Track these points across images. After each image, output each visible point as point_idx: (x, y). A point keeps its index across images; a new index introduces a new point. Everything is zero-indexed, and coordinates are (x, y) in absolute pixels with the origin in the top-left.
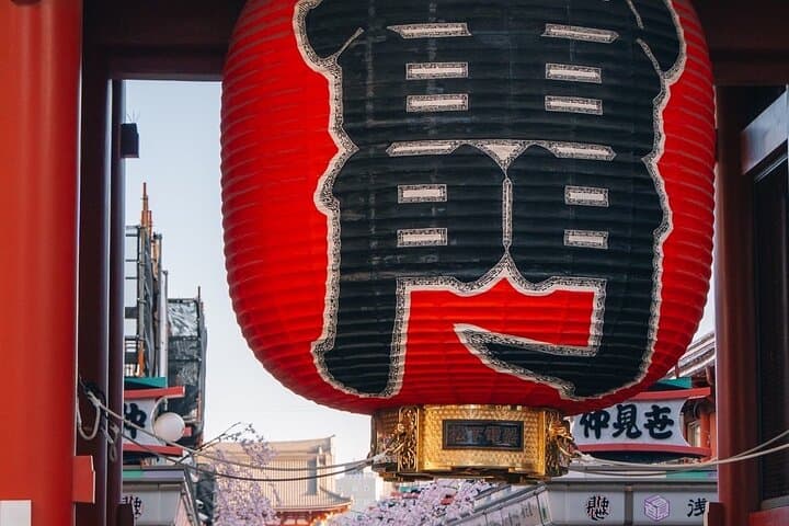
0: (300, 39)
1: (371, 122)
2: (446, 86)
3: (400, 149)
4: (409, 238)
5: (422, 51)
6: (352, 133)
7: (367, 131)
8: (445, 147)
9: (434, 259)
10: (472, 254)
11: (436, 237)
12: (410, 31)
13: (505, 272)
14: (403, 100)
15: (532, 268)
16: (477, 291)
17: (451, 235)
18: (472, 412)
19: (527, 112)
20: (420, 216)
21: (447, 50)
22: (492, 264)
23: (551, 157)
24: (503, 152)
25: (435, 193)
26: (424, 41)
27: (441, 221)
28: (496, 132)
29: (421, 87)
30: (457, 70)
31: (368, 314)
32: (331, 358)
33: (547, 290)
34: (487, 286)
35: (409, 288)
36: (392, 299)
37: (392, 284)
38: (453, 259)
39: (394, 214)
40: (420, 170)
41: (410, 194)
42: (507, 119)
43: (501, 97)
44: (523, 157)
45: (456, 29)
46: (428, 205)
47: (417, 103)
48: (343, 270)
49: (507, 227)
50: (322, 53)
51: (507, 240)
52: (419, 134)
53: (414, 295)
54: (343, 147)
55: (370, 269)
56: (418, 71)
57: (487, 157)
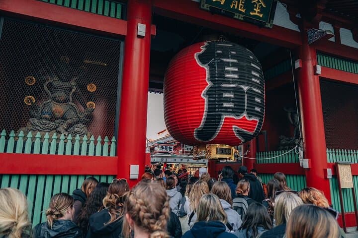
0: (197, 61)
2: (234, 72)
3: (223, 85)
4: (225, 105)
5: (228, 64)
6: (212, 81)
7: (216, 80)
8: (234, 86)
9: (231, 110)
10: (238, 110)
11: (231, 105)
12: (225, 60)
13: (245, 114)
14: (224, 74)
15: (250, 114)
16: (239, 118)
17: (235, 105)
18: (218, 146)
19: (249, 80)
20: (228, 100)
21: (234, 65)
22: (242, 113)
23: (253, 91)
24: (245, 88)
25: (232, 96)
26: (228, 62)
27: (233, 102)
28: (243, 84)
29: (228, 72)
30: (236, 69)
31: (213, 122)
33: (251, 119)
34: (241, 118)
35: (225, 117)
36: (220, 119)
37: (221, 115)
38: (235, 110)
39: (222, 99)
40: (228, 90)
41: (225, 95)
42: (246, 81)
43: (245, 76)
44: (248, 90)
45: (235, 61)
46: (230, 98)
47: (227, 75)
48: (208, 112)
49: (246, 104)
50: (204, 63)
51: (246, 108)
52: (228, 82)
53: (226, 119)
54: (210, 84)
55: (216, 112)
56: (227, 69)
57: (242, 89)
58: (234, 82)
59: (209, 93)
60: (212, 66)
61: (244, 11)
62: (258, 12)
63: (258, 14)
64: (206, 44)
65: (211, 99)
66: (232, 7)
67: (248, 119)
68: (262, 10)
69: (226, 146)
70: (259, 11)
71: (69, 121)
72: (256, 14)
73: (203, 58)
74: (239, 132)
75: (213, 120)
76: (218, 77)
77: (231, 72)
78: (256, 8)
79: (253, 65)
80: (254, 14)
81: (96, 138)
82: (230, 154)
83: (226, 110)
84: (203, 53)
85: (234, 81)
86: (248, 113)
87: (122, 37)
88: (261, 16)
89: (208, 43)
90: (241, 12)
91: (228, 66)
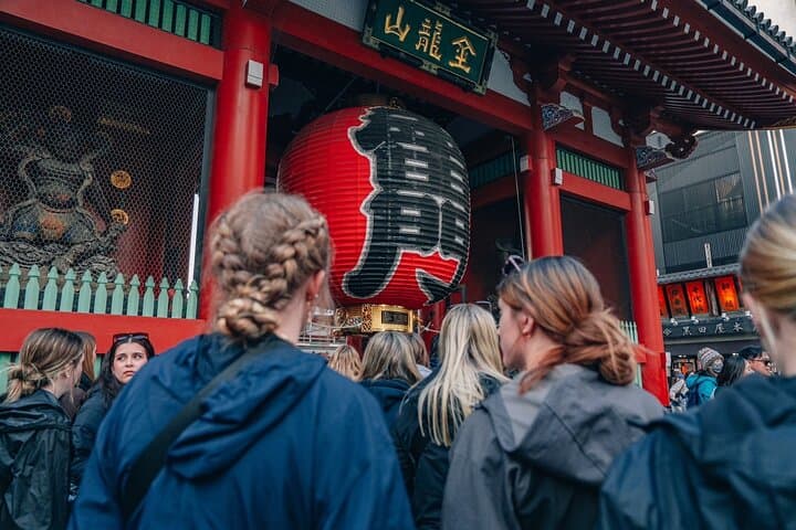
0: (353, 142)
1: (390, 180)
2: (420, 170)
3: (402, 192)
4: (405, 230)
5: (410, 154)
6: (380, 182)
7: (388, 183)
8: (420, 195)
9: (414, 239)
10: (426, 240)
11: (415, 230)
12: (405, 146)
13: (438, 249)
14: (403, 172)
15: (447, 249)
16: (428, 255)
17: (421, 230)
18: (384, 307)
19: (447, 187)
20: (409, 221)
21: (421, 157)
22: (433, 245)
23: (452, 206)
24: (440, 201)
25: (416, 213)
26: (412, 151)
27: (418, 224)
28: (436, 192)
29: (411, 169)
30: (424, 165)
31: (382, 260)
32: (352, 280)
33: (449, 258)
34: (431, 254)
35: (402, 251)
36: (394, 254)
37: (396, 248)
38: (420, 240)
39: (399, 218)
40: (410, 202)
41: (405, 211)
42: (441, 188)
43: (438, 179)
44: (445, 204)
45: (423, 149)
46: (413, 217)
47: (409, 175)
48: (373, 241)
49: (440, 230)
50: (366, 149)
51: (440, 236)
52: (410, 187)
53: (404, 254)
54: (376, 189)
55: (386, 241)
56: (409, 162)
57: (434, 201)
58: (421, 188)
59: (376, 205)
60: (381, 155)
61: (438, 58)
62: (463, 63)
63: (462, 67)
64: (369, 112)
65: (379, 217)
66: (418, 47)
67: (442, 257)
68: (470, 61)
69: (398, 309)
70: (464, 60)
71: (79, 248)
72: (460, 66)
73: (365, 139)
74: (426, 282)
75: (381, 257)
76: (392, 177)
77: (416, 169)
78: (459, 54)
79: (452, 159)
80: (456, 65)
81: (157, 282)
82: (406, 323)
83: (407, 240)
84: (365, 129)
85: (421, 186)
86: (443, 247)
87: (210, 83)
88: (467, 70)
89: (373, 110)
90: (433, 60)
91: (411, 157)
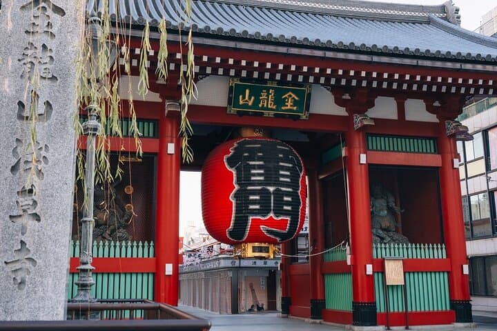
0: (226, 164)
1: (243, 182)
2: (259, 175)
3: (249, 188)
4: (251, 207)
5: (254, 167)
6: (239, 184)
7: (242, 184)
8: (259, 188)
9: (257, 211)
10: (264, 210)
11: (257, 207)
12: (251, 163)
13: (271, 215)
14: (250, 177)
15: (277, 213)
16: (266, 218)
17: (261, 207)
18: (257, 244)
19: (276, 181)
20: (254, 202)
21: (260, 167)
22: (268, 213)
23: (281, 190)
24: (271, 189)
25: (258, 197)
26: (254, 165)
27: (258, 203)
28: (270, 185)
29: (254, 175)
30: (262, 171)
32: (230, 233)
33: (280, 218)
34: (268, 218)
36: (247, 220)
37: (247, 216)
38: (261, 211)
39: (248, 201)
40: (254, 193)
41: (251, 198)
42: (272, 182)
43: (271, 178)
45: (261, 163)
46: (256, 200)
47: (253, 178)
48: (236, 214)
49: (272, 205)
50: (231, 167)
51: (272, 208)
52: (254, 185)
53: (252, 219)
54: (237, 187)
55: (242, 213)
56: (253, 171)
57: (268, 190)
59: (236, 196)
60: (238, 170)
61: (274, 107)
62: (291, 106)
63: (291, 108)
64: (236, 145)
65: (238, 202)
66: (260, 106)
67: (275, 218)
68: (295, 103)
70: (292, 104)
71: (112, 227)
72: (289, 107)
73: (231, 162)
74: (268, 231)
75: (241, 222)
76: (245, 180)
77: (257, 175)
78: (288, 102)
79: (281, 164)
80: (286, 108)
81: (138, 243)
82: (268, 252)
83: (254, 212)
84: (232, 156)
85: (260, 183)
86: (275, 213)
88: (295, 108)
89: (238, 143)
90: (272, 109)
91: (254, 169)
